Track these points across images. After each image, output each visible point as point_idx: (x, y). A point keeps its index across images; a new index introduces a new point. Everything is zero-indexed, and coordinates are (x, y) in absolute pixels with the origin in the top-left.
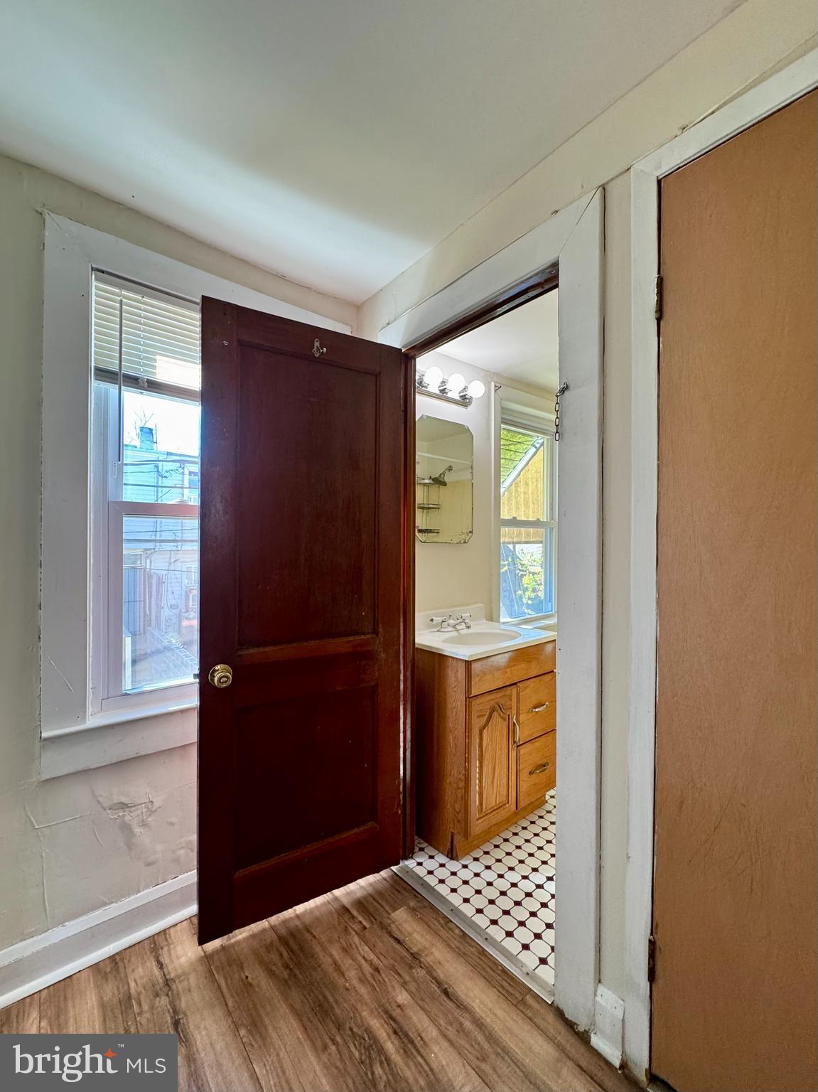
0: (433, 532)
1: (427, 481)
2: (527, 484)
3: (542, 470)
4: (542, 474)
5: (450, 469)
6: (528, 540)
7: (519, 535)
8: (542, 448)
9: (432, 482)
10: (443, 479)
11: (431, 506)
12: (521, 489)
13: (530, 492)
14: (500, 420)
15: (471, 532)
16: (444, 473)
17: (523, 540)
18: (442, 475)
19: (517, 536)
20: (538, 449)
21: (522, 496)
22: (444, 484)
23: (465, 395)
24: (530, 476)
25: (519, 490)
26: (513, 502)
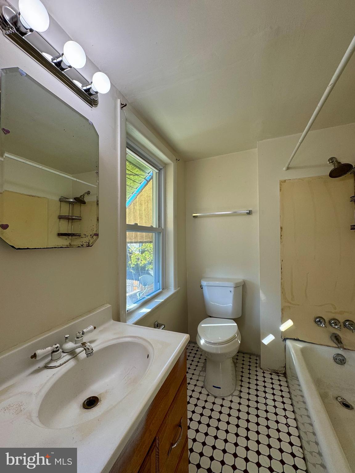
0: (76, 236)
1: (72, 200)
2: (141, 204)
3: (151, 195)
4: (151, 198)
5: (88, 193)
6: (142, 240)
7: (136, 237)
8: (152, 180)
9: (74, 201)
10: (83, 199)
11: (74, 217)
12: (137, 207)
13: (143, 209)
14: (125, 145)
15: (97, 235)
16: (84, 195)
17: (139, 241)
18: (82, 196)
19: (135, 238)
20: (148, 182)
21: (138, 211)
22: (84, 203)
23: (89, 89)
24: (143, 199)
25: (136, 208)
26: (132, 216)
